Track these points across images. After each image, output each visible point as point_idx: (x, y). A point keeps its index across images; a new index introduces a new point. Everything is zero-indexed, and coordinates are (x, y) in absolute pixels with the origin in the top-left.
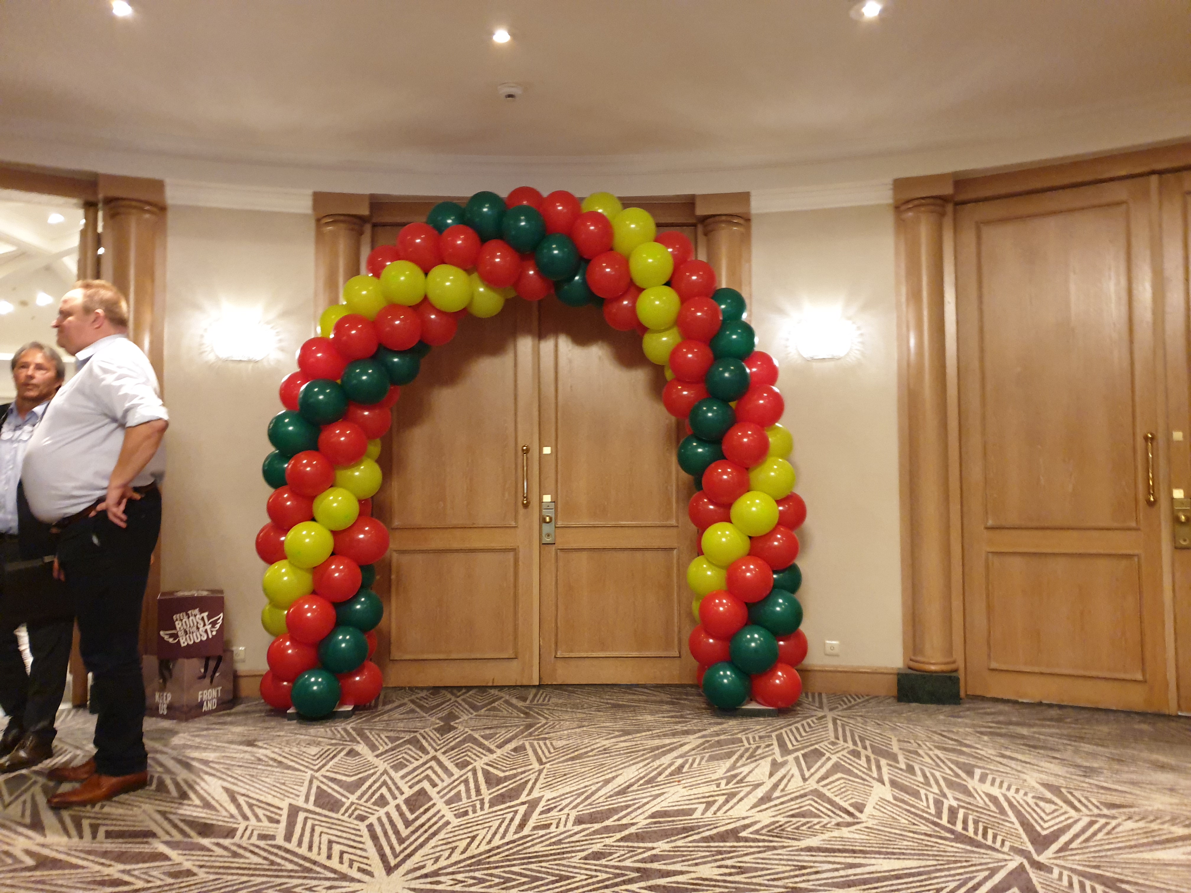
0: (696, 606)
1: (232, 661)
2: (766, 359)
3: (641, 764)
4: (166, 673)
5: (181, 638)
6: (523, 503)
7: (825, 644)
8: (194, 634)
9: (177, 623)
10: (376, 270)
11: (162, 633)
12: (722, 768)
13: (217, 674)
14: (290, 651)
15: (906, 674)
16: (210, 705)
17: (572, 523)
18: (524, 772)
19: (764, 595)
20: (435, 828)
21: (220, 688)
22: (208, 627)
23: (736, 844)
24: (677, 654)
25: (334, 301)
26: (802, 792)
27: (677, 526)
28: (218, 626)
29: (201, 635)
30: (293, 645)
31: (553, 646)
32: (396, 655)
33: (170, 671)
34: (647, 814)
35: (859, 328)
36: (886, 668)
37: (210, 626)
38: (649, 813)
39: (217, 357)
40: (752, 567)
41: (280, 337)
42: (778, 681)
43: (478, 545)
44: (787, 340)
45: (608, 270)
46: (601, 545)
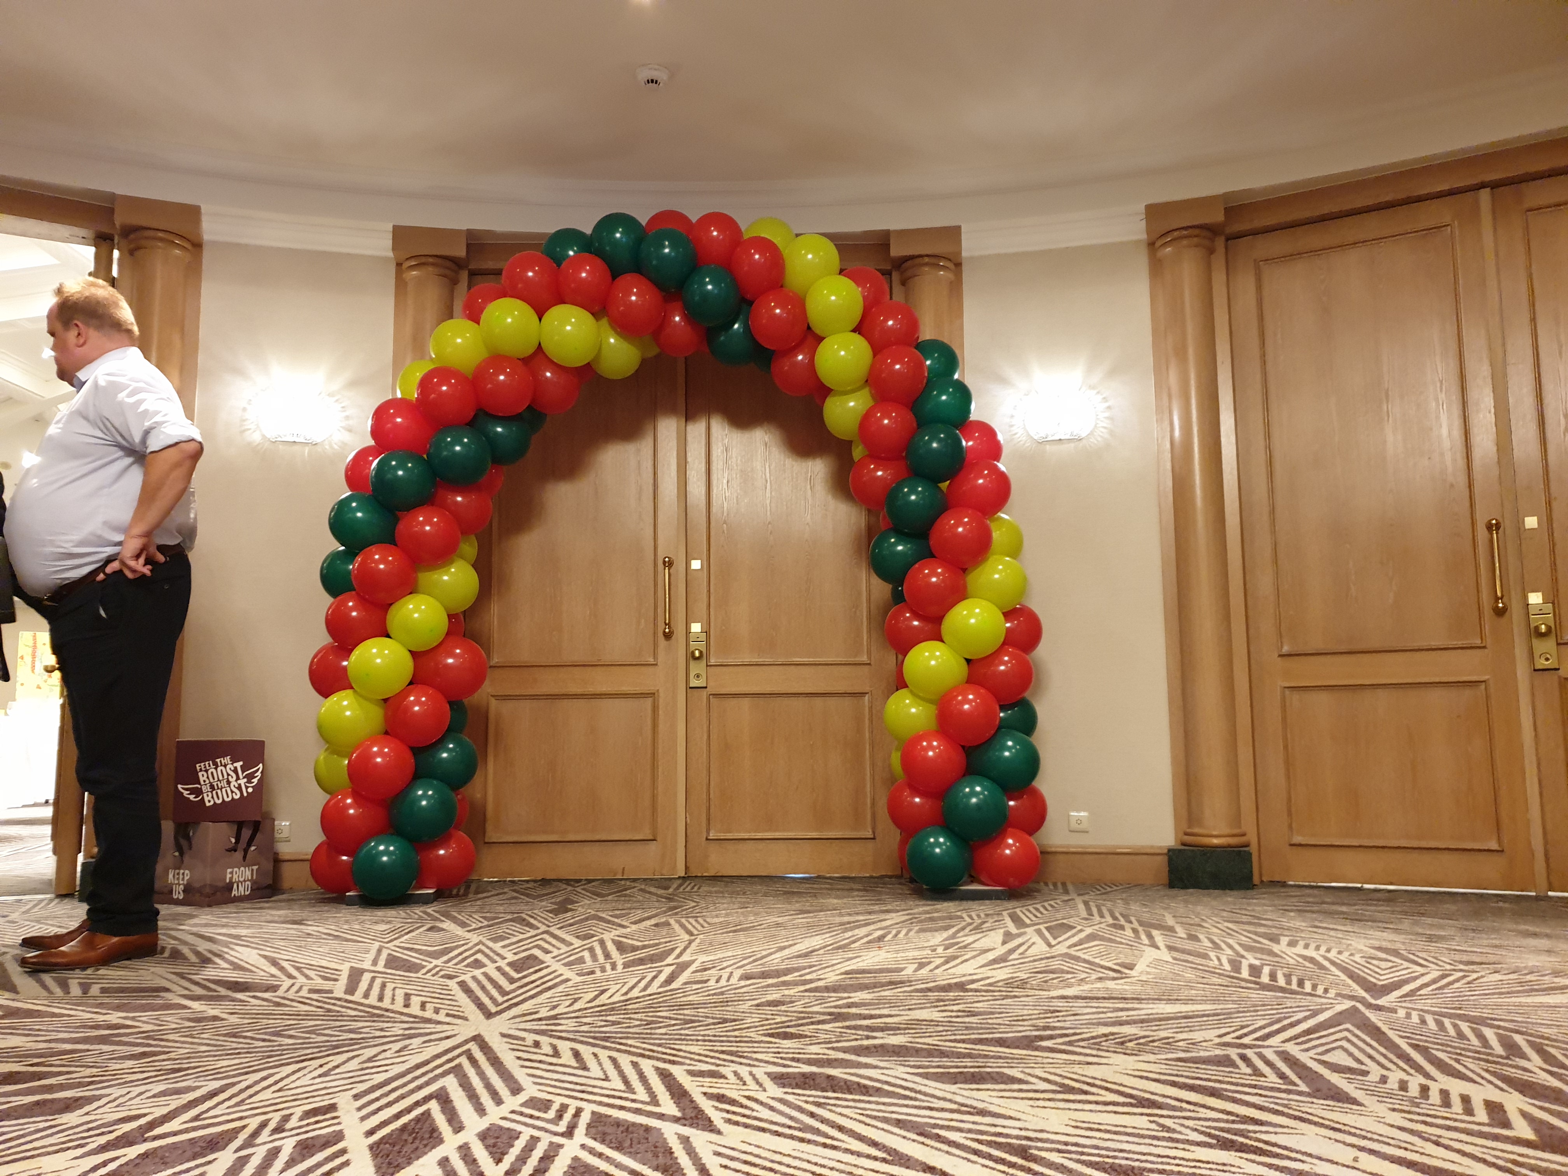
0: (896, 759)
1: (271, 840)
2: (988, 432)
3: (828, 935)
4: (183, 842)
5: (205, 795)
6: (664, 632)
7: (1069, 816)
8: (224, 790)
9: (200, 774)
10: (474, 315)
11: (180, 786)
12: (938, 938)
13: (253, 848)
14: (351, 811)
15: (1180, 850)
16: (241, 889)
17: (730, 661)
18: (670, 942)
19: (988, 735)
20: (549, 984)
21: (255, 868)
22: (242, 782)
23: (962, 994)
24: (869, 834)
25: (418, 347)
26: (1048, 955)
27: (869, 664)
28: (255, 781)
29: (232, 792)
30: (357, 803)
31: (704, 825)
32: (492, 835)
33: (188, 839)
34: (838, 972)
35: (1105, 399)
36: (1152, 847)
37: (245, 780)
38: (843, 970)
39: (264, 436)
40: (971, 697)
41: (347, 413)
42: (1008, 852)
43: (604, 689)
44: (1012, 416)
45: (778, 311)
46: (768, 689)
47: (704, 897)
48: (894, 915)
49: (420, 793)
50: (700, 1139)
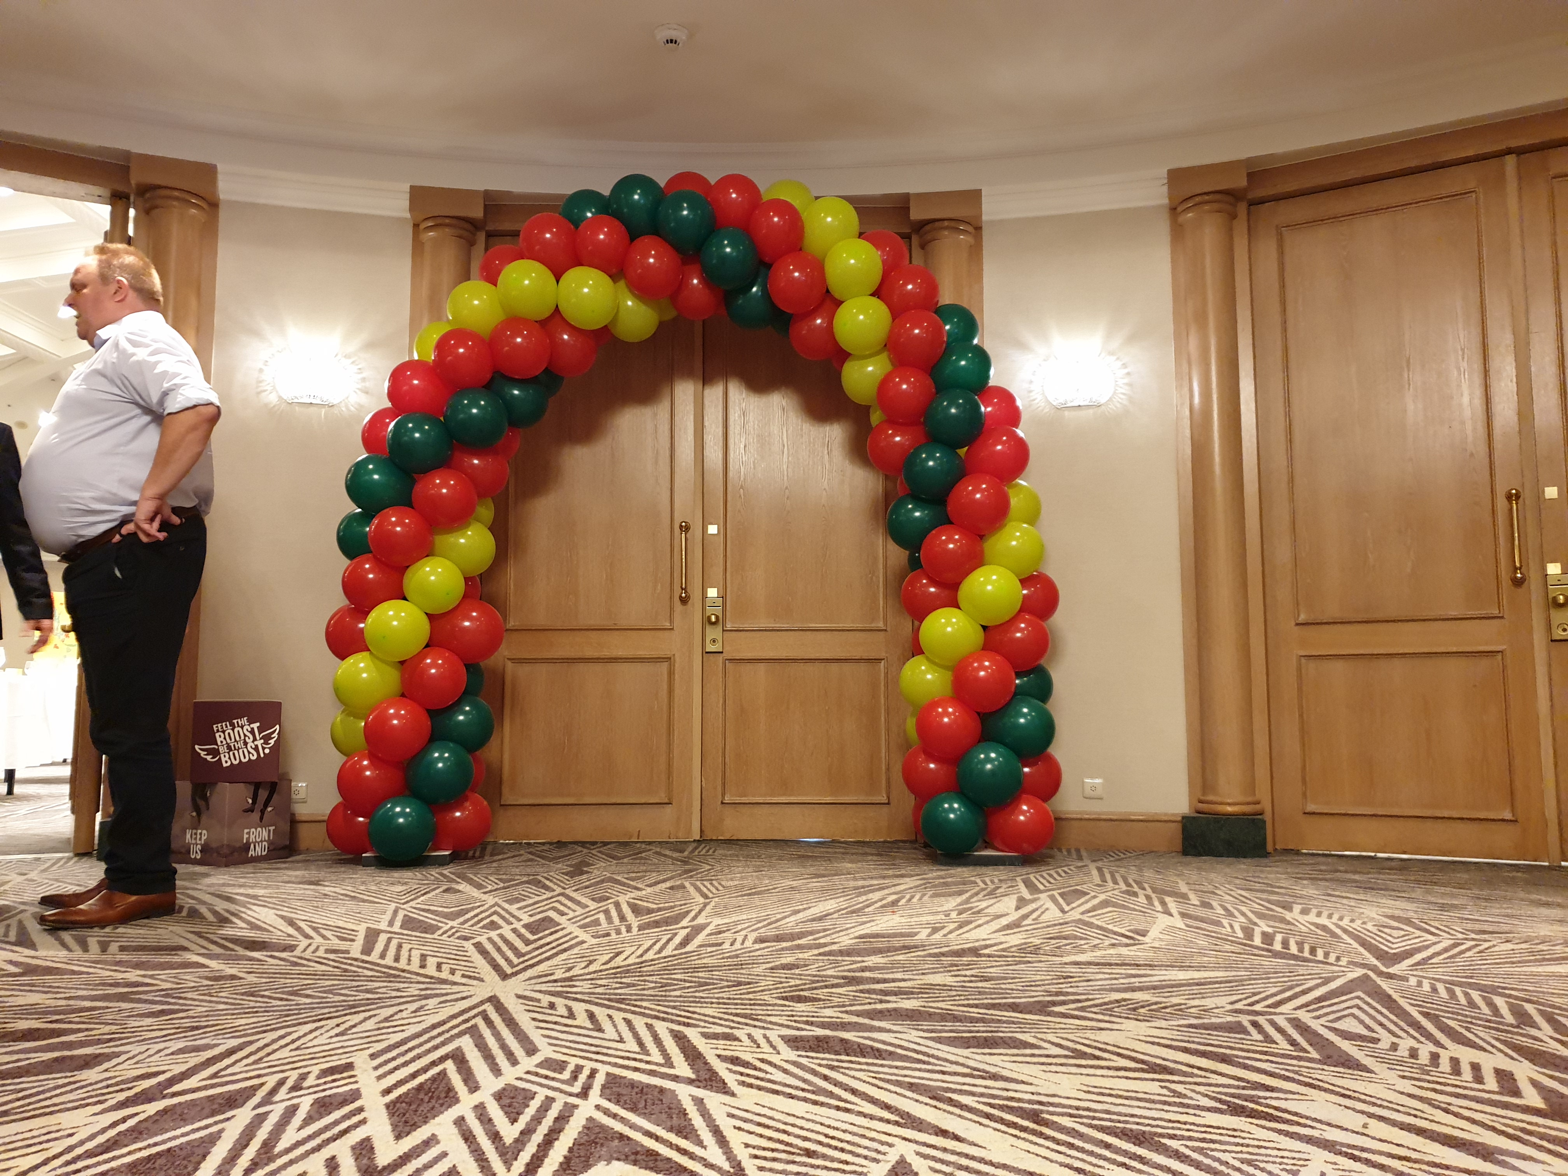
0: (911, 724)
1: (288, 800)
2: (1007, 398)
3: (842, 899)
4: (201, 803)
5: (222, 756)
6: (681, 597)
7: (1083, 782)
8: (241, 751)
9: (217, 735)
10: (492, 278)
11: (197, 747)
12: (952, 903)
13: (269, 809)
14: (368, 773)
15: (1194, 818)
16: (258, 849)
17: (746, 626)
18: (685, 904)
19: (1003, 702)
20: (565, 946)
21: (272, 828)
22: (259, 743)
23: (975, 959)
24: (884, 800)
25: (435, 308)
26: (1061, 921)
27: (886, 630)
28: (272, 742)
29: (249, 753)
30: (373, 765)
31: (719, 788)
32: (508, 797)
33: (206, 799)
34: (852, 936)
35: (1125, 366)
36: (1166, 814)
37: (262, 741)
38: (857, 934)
39: (280, 397)
40: (987, 664)
41: (364, 375)
42: (1022, 818)
43: (620, 653)
44: (1031, 382)
45: (796, 274)
46: (783, 654)
47: (719, 861)
48: (907, 879)
49: (436, 755)
50: (714, 1100)
